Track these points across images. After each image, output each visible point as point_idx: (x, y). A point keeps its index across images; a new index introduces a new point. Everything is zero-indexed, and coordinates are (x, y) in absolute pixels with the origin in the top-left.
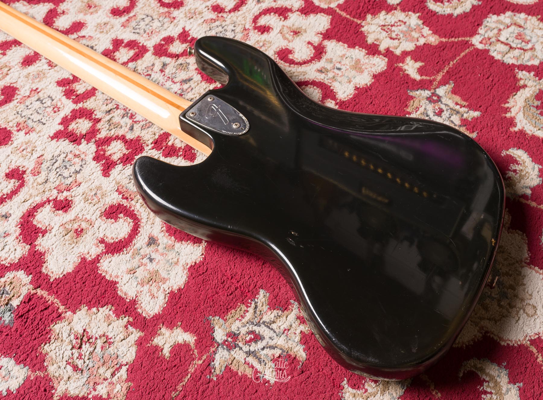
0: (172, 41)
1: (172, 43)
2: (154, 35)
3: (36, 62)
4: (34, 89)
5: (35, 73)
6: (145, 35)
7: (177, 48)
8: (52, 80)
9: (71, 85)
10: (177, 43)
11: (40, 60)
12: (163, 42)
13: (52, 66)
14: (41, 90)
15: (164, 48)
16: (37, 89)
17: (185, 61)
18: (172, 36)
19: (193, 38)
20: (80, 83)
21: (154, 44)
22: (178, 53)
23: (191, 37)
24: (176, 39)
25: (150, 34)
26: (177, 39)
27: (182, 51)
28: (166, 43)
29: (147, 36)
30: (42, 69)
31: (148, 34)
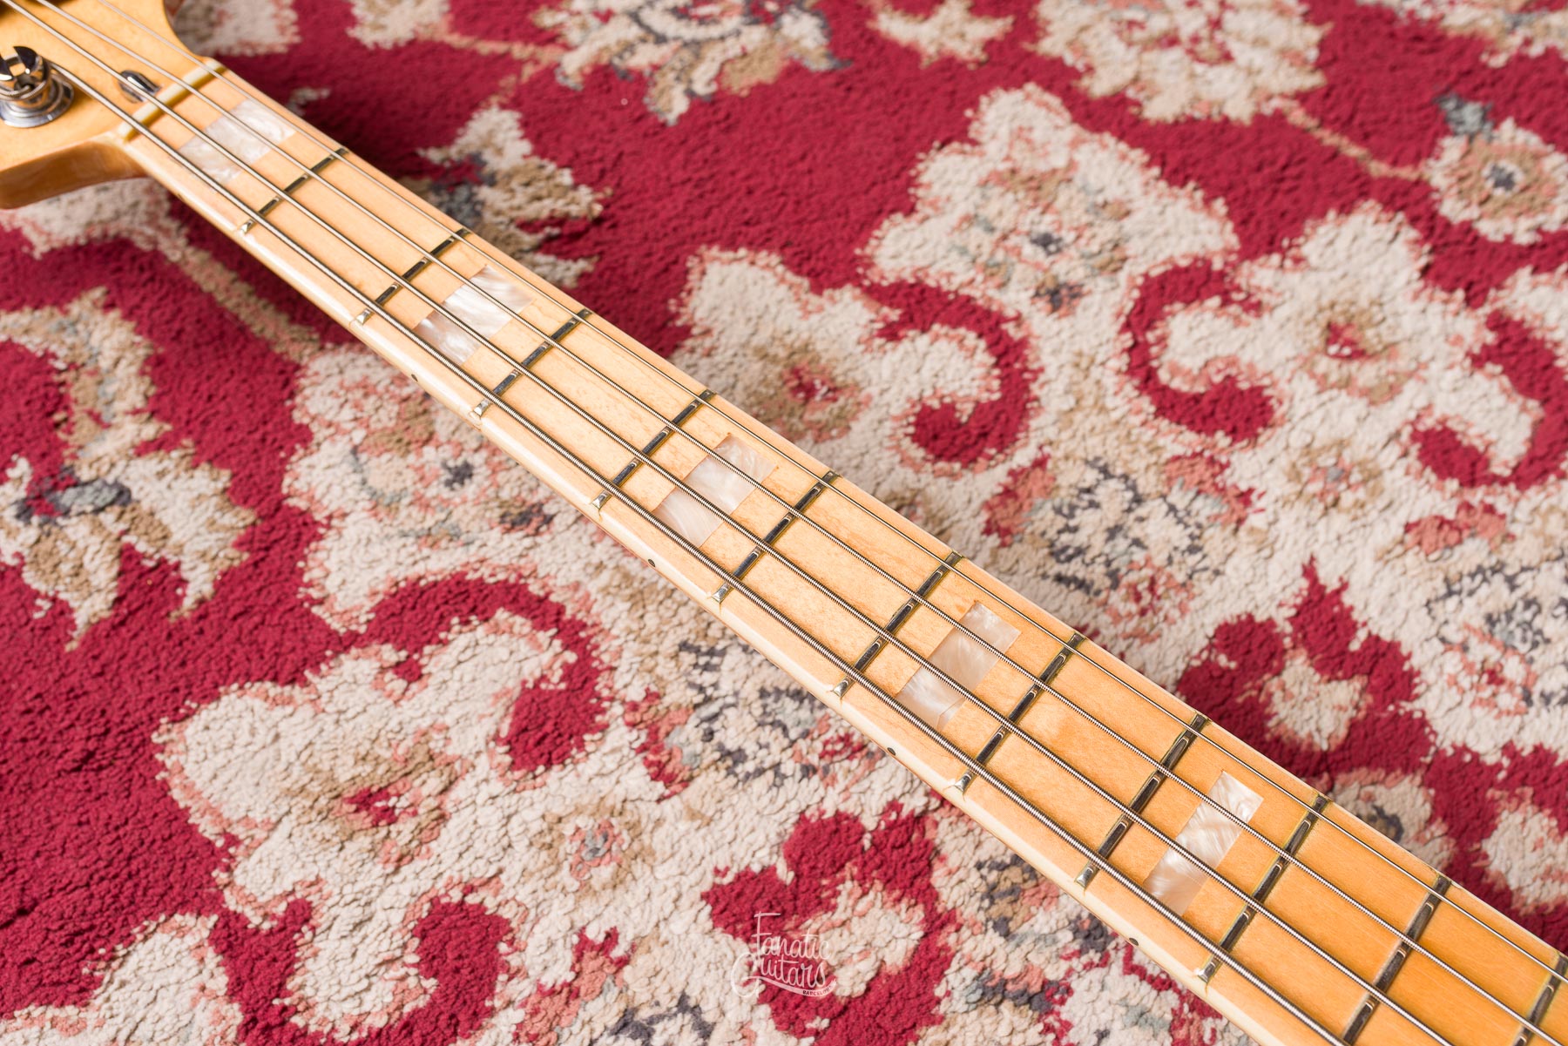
0: (1272, 656)
1: (1278, 673)
2: (1167, 604)
3: (581, 746)
4: (596, 934)
5: (584, 822)
6: (1116, 598)
7: (1310, 708)
8: (687, 882)
9: (790, 925)
10: (1298, 668)
11: (604, 728)
12: (1223, 660)
13: (669, 780)
14: (633, 947)
15: (1240, 700)
16: (612, 937)
17: (1370, 798)
18: (1260, 617)
19: (1378, 639)
20: (839, 916)
21: (1182, 666)
22: (1325, 747)
23: (1362, 635)
24: (1287, 642)
25: (1147, 598)
26: (1294, 647)
27: (1343, 732)
28: (1241, 665)
29: (1133, 607)
30: (620, 792)
31: (1138, 598)
